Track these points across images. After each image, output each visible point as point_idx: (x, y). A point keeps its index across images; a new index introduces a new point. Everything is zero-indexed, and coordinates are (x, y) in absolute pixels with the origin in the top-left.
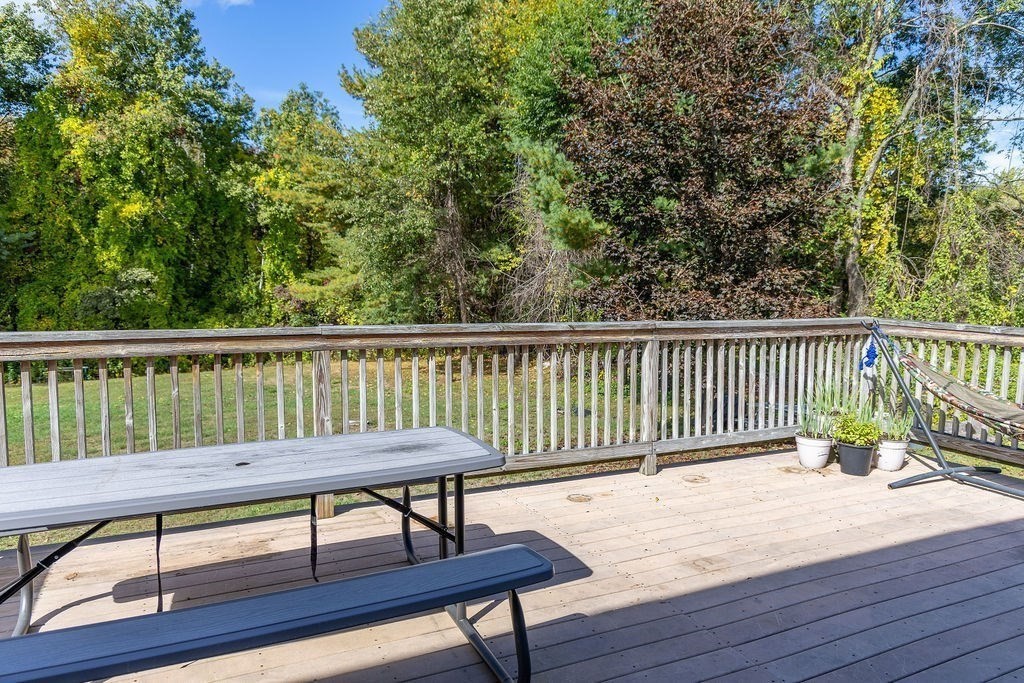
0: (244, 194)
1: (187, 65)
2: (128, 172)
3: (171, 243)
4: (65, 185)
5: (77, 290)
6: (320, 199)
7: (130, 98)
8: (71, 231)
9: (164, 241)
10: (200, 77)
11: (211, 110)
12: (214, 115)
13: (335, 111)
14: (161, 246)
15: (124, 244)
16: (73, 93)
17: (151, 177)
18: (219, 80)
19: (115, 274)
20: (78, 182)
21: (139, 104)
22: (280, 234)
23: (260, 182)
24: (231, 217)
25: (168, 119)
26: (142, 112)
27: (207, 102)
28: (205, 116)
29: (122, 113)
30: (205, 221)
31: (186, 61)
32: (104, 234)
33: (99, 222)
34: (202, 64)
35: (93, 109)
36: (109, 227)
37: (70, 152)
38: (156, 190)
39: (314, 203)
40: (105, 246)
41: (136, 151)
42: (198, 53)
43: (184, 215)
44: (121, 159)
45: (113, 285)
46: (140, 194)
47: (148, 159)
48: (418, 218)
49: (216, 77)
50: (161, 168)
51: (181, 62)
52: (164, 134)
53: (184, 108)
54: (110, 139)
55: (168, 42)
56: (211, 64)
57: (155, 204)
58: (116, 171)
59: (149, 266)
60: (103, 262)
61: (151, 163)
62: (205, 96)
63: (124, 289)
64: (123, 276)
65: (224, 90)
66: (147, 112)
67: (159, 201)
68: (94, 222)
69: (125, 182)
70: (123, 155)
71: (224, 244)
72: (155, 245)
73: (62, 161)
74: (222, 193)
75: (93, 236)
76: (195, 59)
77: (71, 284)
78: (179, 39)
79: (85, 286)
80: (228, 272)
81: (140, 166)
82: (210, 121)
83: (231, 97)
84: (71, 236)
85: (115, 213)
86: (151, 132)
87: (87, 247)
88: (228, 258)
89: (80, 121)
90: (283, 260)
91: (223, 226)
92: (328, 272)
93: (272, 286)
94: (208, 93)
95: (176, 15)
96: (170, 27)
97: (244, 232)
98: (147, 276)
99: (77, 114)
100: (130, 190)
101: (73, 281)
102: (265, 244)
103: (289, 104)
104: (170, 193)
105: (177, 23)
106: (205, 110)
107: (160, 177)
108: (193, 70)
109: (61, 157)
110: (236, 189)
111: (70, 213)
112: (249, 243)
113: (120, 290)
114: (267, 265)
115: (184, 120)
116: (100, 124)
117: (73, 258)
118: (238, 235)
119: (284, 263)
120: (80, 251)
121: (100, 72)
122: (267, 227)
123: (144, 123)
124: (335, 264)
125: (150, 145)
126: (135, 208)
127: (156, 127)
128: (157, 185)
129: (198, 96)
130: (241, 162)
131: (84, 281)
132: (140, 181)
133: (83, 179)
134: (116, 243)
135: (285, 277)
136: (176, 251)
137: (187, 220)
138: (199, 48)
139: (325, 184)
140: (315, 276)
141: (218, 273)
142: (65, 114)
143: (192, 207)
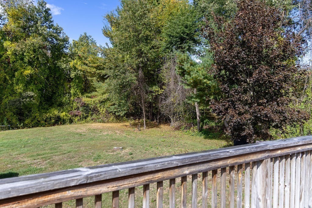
0: (66, 67)
1: (47, 25)
2: (26, 60)
3: (40, 83)
4: (4, 64)
5: (7, 99)
6: (95, 70)
7: (29, 36)
8: (5, 78)
9: (38, 83)
10: (51, 29)
11: (55, 40)
12: (55, 42)
14: (36, 84)
15: (24, 84)
16: (8, 33)
17: (34, 62)
18: (58, 30)
19: (20, 93)
20: (9, 63)
21: (31, 38)
22: (77, 81)
23: (71, 64)
24: (60, 75)
25: (41, 43)
26: (32, 40)
27: (54, 38)
28: (53, 42)
29: (25, 40)
30: (51, 76)
31: (47, 24)
32: (17, 80)
33: (16, 76)
34: (52, 25)
35: (15, 39)
36: (19, 78)
37: (6, 53)
38: (36, 66)
39: (92, 71)
40: (17, 84)
41: (29, 53)
42: (51, 22)
43: (45, 74)
44: (24, 55)
45: (20, 97)
46: (30, 67)
47: (33, 55)
48: (131, 77)
49: (57, 30)
50: (38, 58)
51: (45, 24)
52: (39, 48)
53: (46, 39)
54: (21, 49)
55: (41, 17)
56: (55, 25)
57: (35, 70)
58: (22, 59)
59: (33, 91)
60: (17, 90)
61: (34, 57)
62: (54, 36)
63: (24, 98)
64: (24, 94)
65: (59, 34)
66: (34, 40)
67: (36, 69)
68: (14, 76)
69: (25, 63)
70: (25, 54)
71: (57, 84)
72: (34, 84)
73: (3, 56)
74: (58, 67)
75: (13, 81)
76: (50, 23)
78: (45, 17)
79: (10, 98)
80: (59, 93)
81: (31, 58)
82: (54, 44)
83: (61, 36)
84: (5, 80)
85: (21, 73)
86: (35, 47)
87: (11, 84)
88: (58, 88)
89: (10, 42)
90: (77, 89)
91: (57, 78)
92: (94, 93)
93: (73, 98)
95: (44, 9)
96: (42, 13)
97: (64, 80)
98: (33, 94)
99: (9, 40)
100: (27, 66)
101: (6, 96)
102: (72, 84)
103: (81, 40)
104: (40, 67)
105: (45, 12)
106: (53, 40)
107: (37, 61)
108: (50, 27)
109: (3, 54)
110: (64, 66)
111: (5, 73)
112: (66, 84)
113: (23, 99)
114: (72, 91)
115: (47, 43)
116: (18, 44)
117: (5, 88)
118: (62, 81)
119: (78, 90)
120: (9, 86)
121: (18, 27)
122: (73, 79)
123: (33, 44)
124: (96, 91)
125: (34, 51)
126: (28, 71)
127: (37, 46)
128: (36, 64)
129: (51, 36)
130: (64, 57)
131: (10, 96)
132: (30, 63)
133: (11, 62)
134: (21, 83)
135: (78, 95)
136: (41, 86)
137: (46, 76)
138: (51, 20)
139: (96, 65)
140: (89, 95)
141: (55, 93)
142: (6, 40)
143: (47, 71)
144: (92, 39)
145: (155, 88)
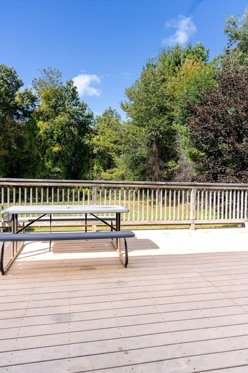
0: (89, 143)
1: (74, 103)
2: (55, 138)
3: (67, 160)
4: (38, 142)
5: (39, 174)
6: (113, 145)
7: (57, 114)
8: (38, 155)
9: (65, 159)
10: (78, 107)
11: (81, 117)
12: (81, 118)
13: (119, 116)
14: (64, 161)
15: (53, 160)
16: (41, 113)
17: (62, 139)
18: (84, 107)
19: (50, 169)
20: (41, 141)
21: (60, 116)
22: (100, 157)
23: (94, 140)
24: (85, 152)
25: (67, 120)
26: (60, 119)
27: (79, 115)
28: (79, 119)
29: (55, 119)
30: (77, 153)
31: (74, 102)
32: (48, 157)
33: (46, 153)
34: (79, 103)
35: (47, 118)
36: (49, 155)
37: (39, 132)
38: (63, 143)
39: (110, 146)
40: (48, 161)
41: (58, 131)
42: (78, 99)
43: (71, 151)
44: (53, 133)
45: (49, 173)
46: (58, 144)
47: (61, 133)
48: (143, 151)
49: (82, 107)
50: (65, 136)
51: (72, 102)
52: (66, 125)
53: (73, 117)
54: (51, 127)
55: (69, 96)
56: (81, 102)
57: (62, 147)
58: (52, 137)
59: (60, 167)
60: (47, 166)
61: (62, 134)
62: (79, 113)
63: (52, 174)
64: (52, 170)
65: (84, 111)
66: (62, 119)
67: (64, 146)
68: (45, 153)
69: (54, 140)
70: (54, 132)
71: (82, 160)
72: (62, 160)
73: (37, 134)
74: (83, 143)
75: (44, 157)
76: (76, 101)
77: (37, 172)
78: (72, 95)
79: (41, 173)
80: (83, 169)
81: (59, 135)
82: (80, 120)
83: (87, 112)
84: (38, 157)
85: (51, 150)
86: (62, 125)
87: (42, 161)
88: (83, 165)
89: (43, 122)
90: (100, 166)
91: (82, 154)
92: (115, 169)
93: (97, 174)
94: (80, 112)
95: (72, 88)
96: (70, 92)
97: (89, 156)
98: (59, 170)
99: (42, 120)
100: (55, 143)
101: (38, 171)
102: (95, 160)
103: (105, 114)
104: (67, 144)
105: (72, 90)
106: (79, 117)
107: (64, 139)
108: (76, 105)
109: (37, 133)
110: (87, 142)
111: (39, 150)
112: (90, 160)
113: (51, 174)
114: (95, 168)
115: (72, 121)
116: (48, 123)
117: (38, 164)
118: (87, 157)
119: (101, 167)
120: (41, 162)
121: (49, 107)
122: (96, 154)
123: (61, 122)
124: (117, 167)
125: (62, 129)
126: (56, 149)
127: (64, 123)
128: (64, 141)
129: (77, 113)
130: (89, 133)
131: (41, 171)
132: (59, 140)
133: (43, 140)
134: (51, 159)
135: (101, 171)
136: (68, 162)
137: (71, 152)
138: (78, 98)
139: (113, 140)
140: (110, 171)
141: (80, 170)
142: (39, 120)
143: (73, 148)
144: (117, 112)
145: (171, 163)
